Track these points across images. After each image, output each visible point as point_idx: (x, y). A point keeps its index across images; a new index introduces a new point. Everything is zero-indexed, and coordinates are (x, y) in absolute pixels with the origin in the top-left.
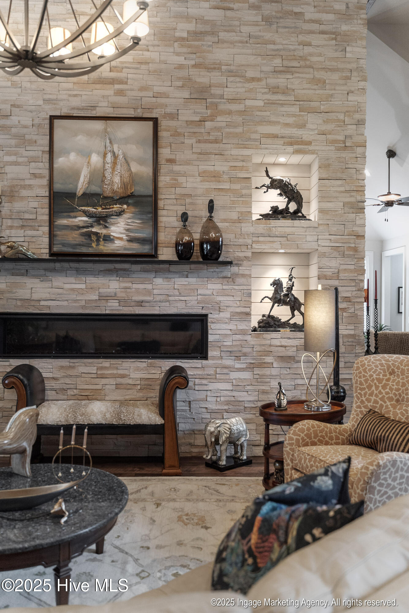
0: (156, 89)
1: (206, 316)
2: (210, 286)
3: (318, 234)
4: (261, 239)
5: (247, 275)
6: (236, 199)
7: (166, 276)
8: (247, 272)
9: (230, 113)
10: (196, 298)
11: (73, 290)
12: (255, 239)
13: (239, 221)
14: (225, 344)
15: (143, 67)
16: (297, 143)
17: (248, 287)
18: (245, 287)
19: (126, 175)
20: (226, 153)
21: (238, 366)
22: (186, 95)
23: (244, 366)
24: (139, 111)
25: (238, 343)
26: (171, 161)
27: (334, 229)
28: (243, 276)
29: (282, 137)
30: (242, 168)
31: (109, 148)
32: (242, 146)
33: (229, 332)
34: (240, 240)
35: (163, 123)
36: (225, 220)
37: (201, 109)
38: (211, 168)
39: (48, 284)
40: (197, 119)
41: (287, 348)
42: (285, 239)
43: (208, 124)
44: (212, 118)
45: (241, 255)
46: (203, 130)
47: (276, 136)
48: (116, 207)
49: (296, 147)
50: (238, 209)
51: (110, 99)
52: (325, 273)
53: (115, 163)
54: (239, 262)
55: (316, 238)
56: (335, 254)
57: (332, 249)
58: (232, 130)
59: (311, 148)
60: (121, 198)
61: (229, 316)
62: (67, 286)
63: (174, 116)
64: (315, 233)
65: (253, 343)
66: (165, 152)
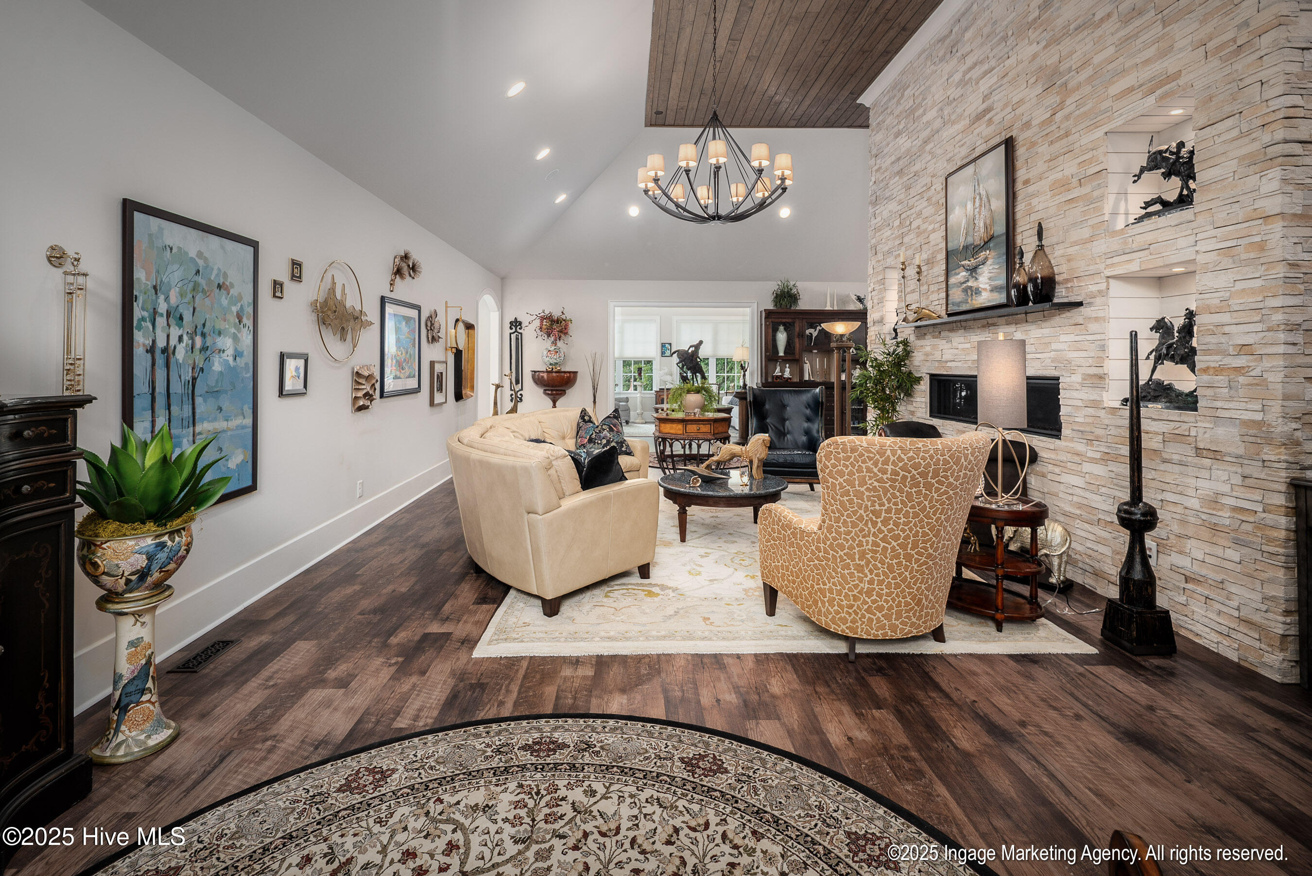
0: (1015, 100)
1: (1058, 379)
2: (1063, 338)
3: (1195, 231)
4: (1116, 260)
5: (1100, 318)
6: (1087, 208)
7: (1025, 328)
8: (1100, 314)
9: (1079, 86)
10: (1048, 355)
11: (963, 349)
12: (1109, 261)
13: (1091, 239)
14: (1077, 420)
15: (1005, 80)
16: (1161, 84)
17: (1102, 337)
18: (1098, 337)
19: (988, 215)
20: (1077, 145)
21: (1090, 454)
22: (1039, 89)
23: (1098, 455)
24: (1003, 134)
25: (1090, 420)
26: (1027, 182)
27: (1221, 216)
28: (1097, 319)
29: (1141, 86)
30: (1090, 161)
31: (977, 192)
32: (1092, 127)
33: (1080, 403)
34: (1091, 268)
35: (1021, 139)
36: (1075, 242)
37: (1053, 99)
38: (1059, 175)
39: (949, 345)
40: (1048, 115)
41: (1150, 435)
42: (1147, 252)
43: (1059, 116)
44: (1061, 105)
45: (1093, 288)
46: (1055, 127)
47: (1131, 90)
48: (982, 255)
49: (1159, 92)
50: (1090, 223)
51: (984, 134)
52: (1208, 302)
53: (981, 206)
54: (1092, 300)
55: (1192, 239)
56: (1227, 262)
57: (1219, 255)
58: (1082, 110)
59: (1181, 81)
60: (986, 243)
61: (1080, 380)
62: (960, 346)
63: (1027, 125)
64: (1189, 232)
65: (1106, 422)
66: (1021, 174)
